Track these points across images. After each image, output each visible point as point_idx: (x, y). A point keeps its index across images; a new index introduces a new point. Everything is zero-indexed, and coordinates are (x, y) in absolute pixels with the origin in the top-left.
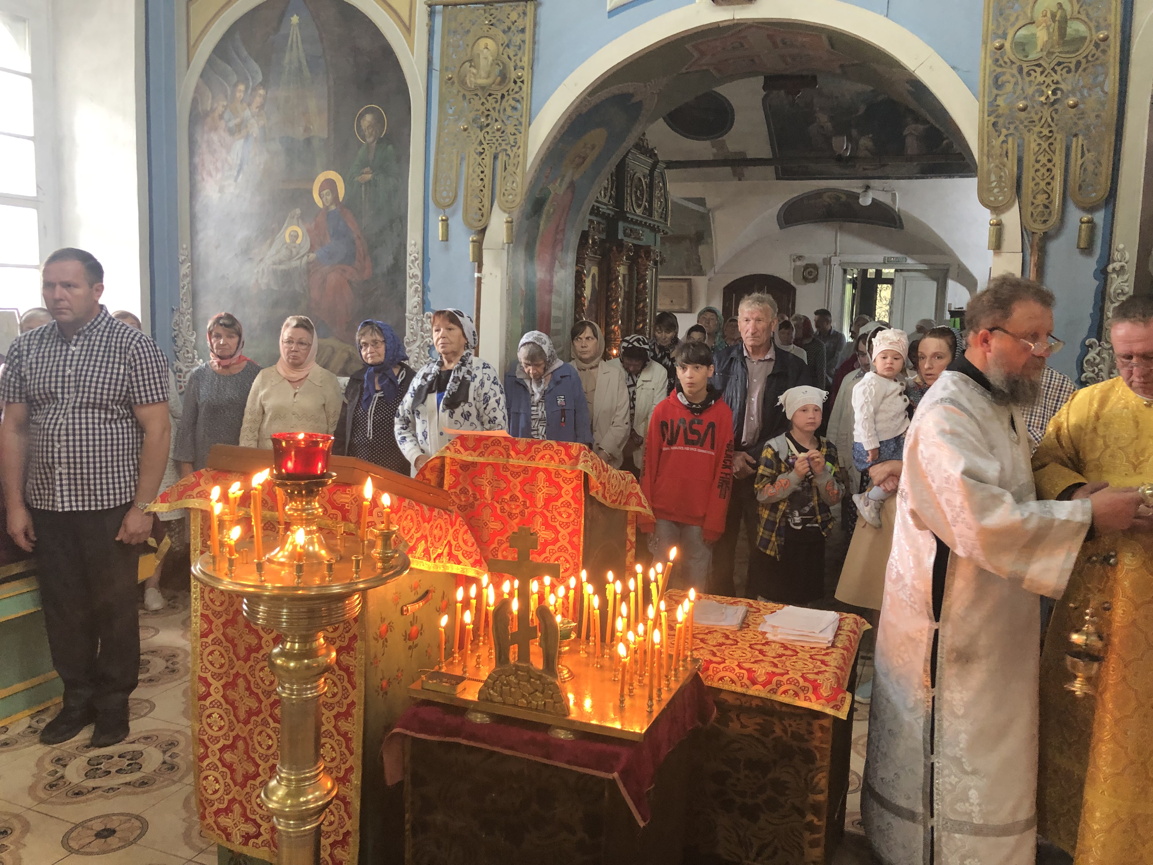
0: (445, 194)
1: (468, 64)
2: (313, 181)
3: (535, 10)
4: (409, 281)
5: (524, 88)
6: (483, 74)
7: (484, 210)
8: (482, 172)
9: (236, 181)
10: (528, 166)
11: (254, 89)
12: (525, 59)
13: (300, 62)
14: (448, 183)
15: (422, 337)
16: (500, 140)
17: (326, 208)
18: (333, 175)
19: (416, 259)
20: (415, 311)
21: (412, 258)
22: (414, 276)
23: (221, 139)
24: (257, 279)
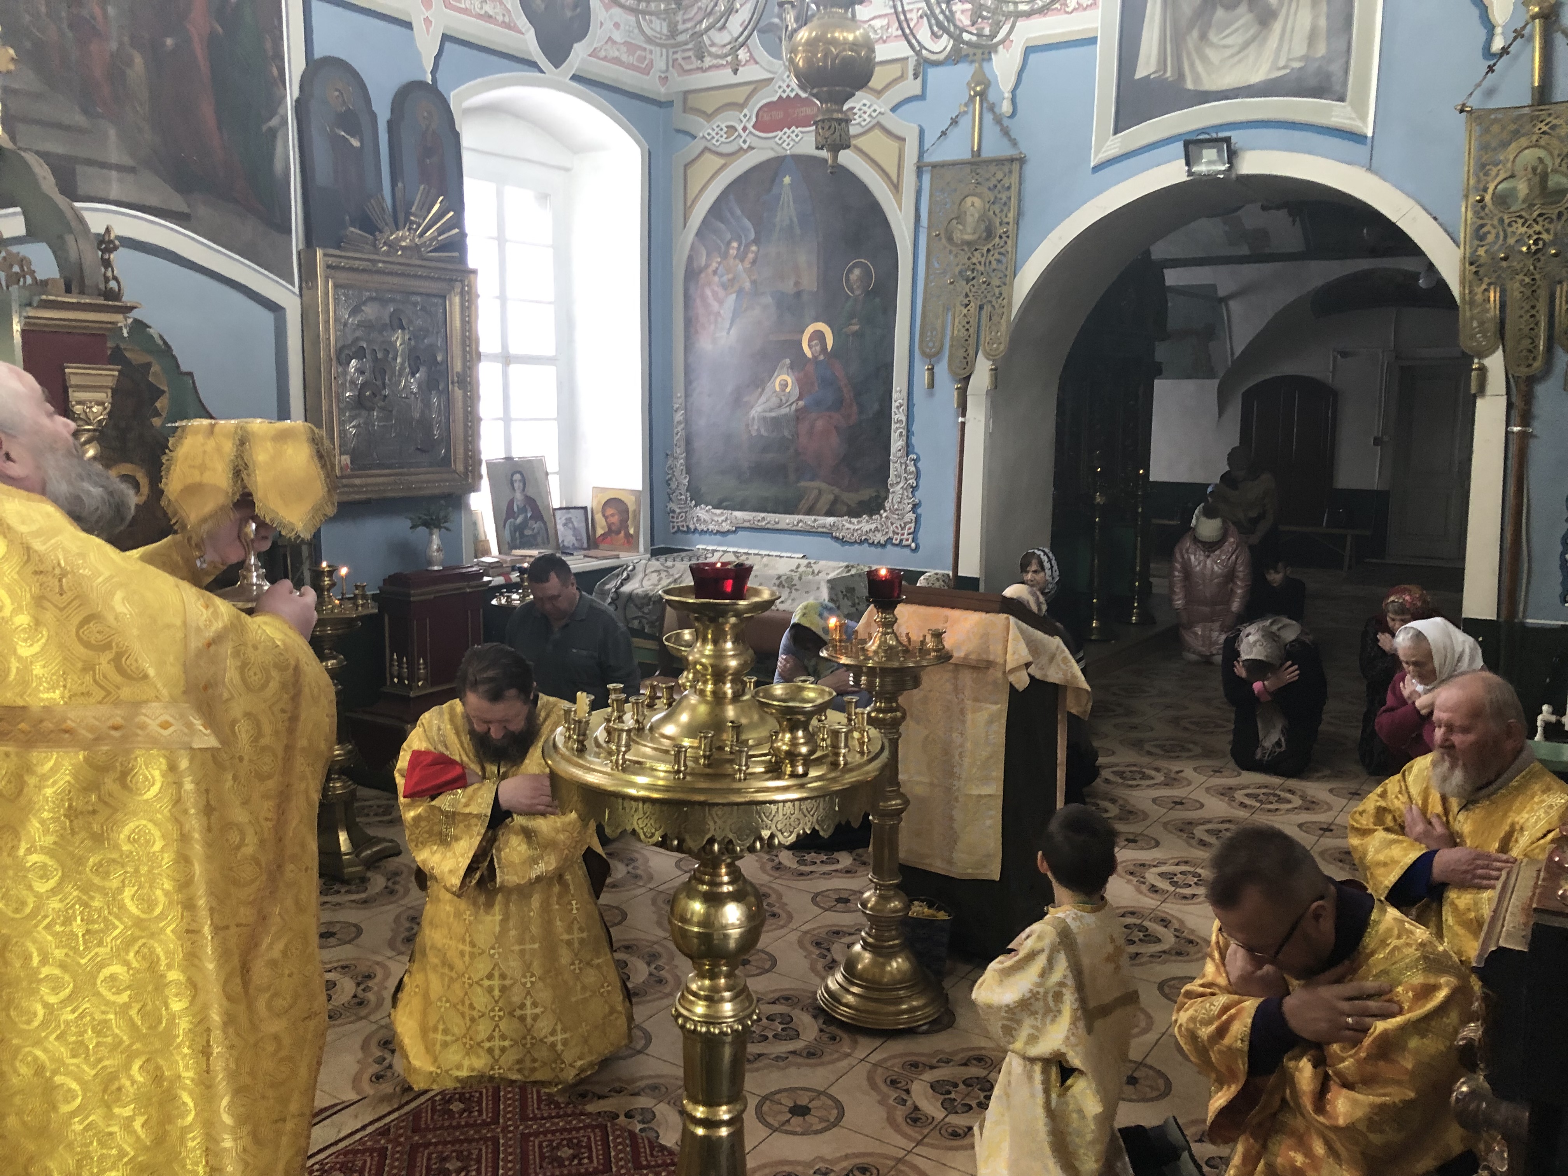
0: (931, 344)
1: (954, 222)
2: (803, 331)
3: (1021, 168)
4: (894, 426)
5: (1009, 242)
6: (969, 230)
7: (969, 359)
8: (968, 323)
9: (728, 333)
10: (1013, 315)
11: (747, 246)
12: (1011, 215)
13: (791, 221)
14: (934, 335)
15: (906, 479)
16: (985, 292)
17: (815, 358)
18: (822, 326)
19: (901, 405)
20: (899, 454)
21: (897, 404)
22: (900, 421)
23: (715, 294)
24: (747, 425)
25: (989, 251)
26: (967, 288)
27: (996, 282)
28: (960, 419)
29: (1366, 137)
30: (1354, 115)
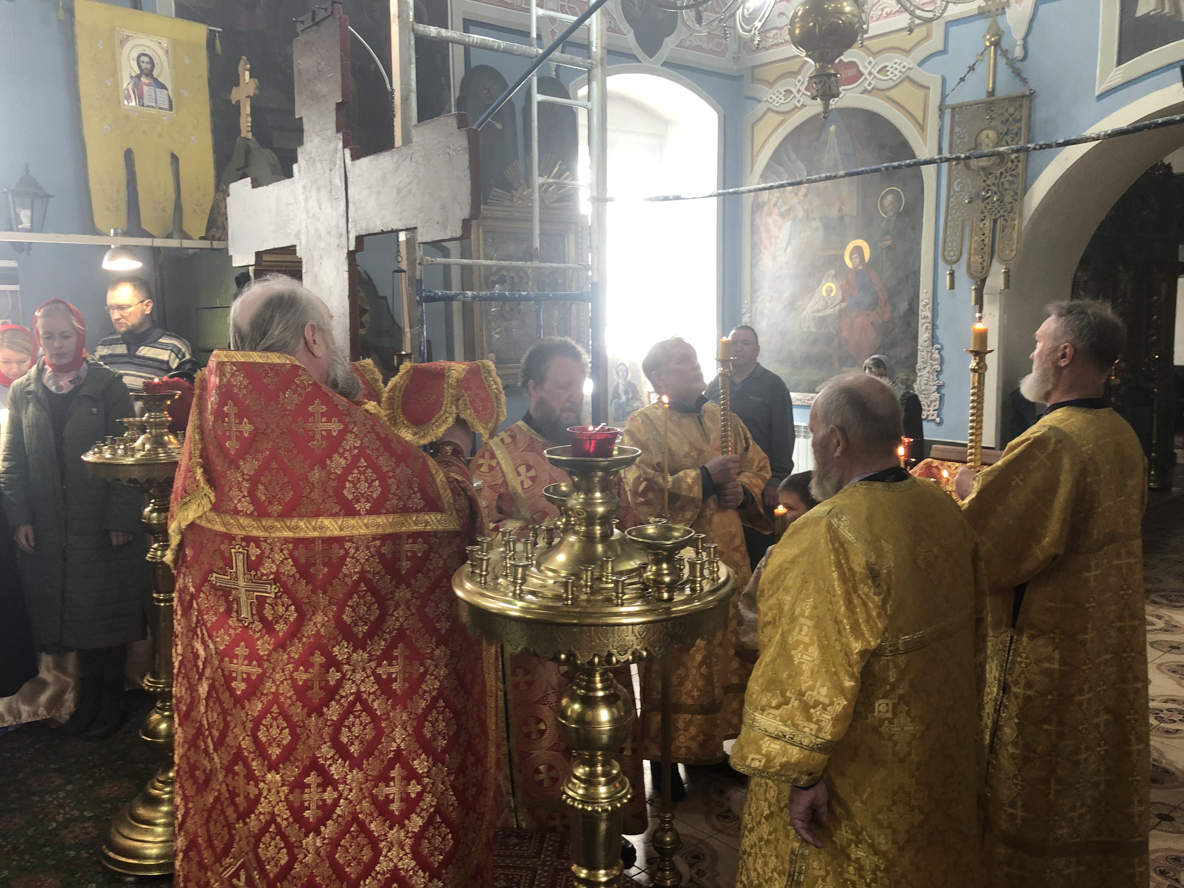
0: (952, 253)
2: (844, 248)
4: (921, 321)
5: (1021, 166)
7: (985, 264)
8: (983, 235)
9: (785, 251)
10: (1023, 227)
13: (836, 161)
14: (955, 244)
15: (932, 365)
16: (999, 209)
17: (855, 268)
18: (860, 243)
19: (927, 304)
20: (925, 344)
21: (924, 303)
22: (925, 317)
23: (775, 222)
24: (799, 324)
26: (982, 206)
27: (1008, 199)
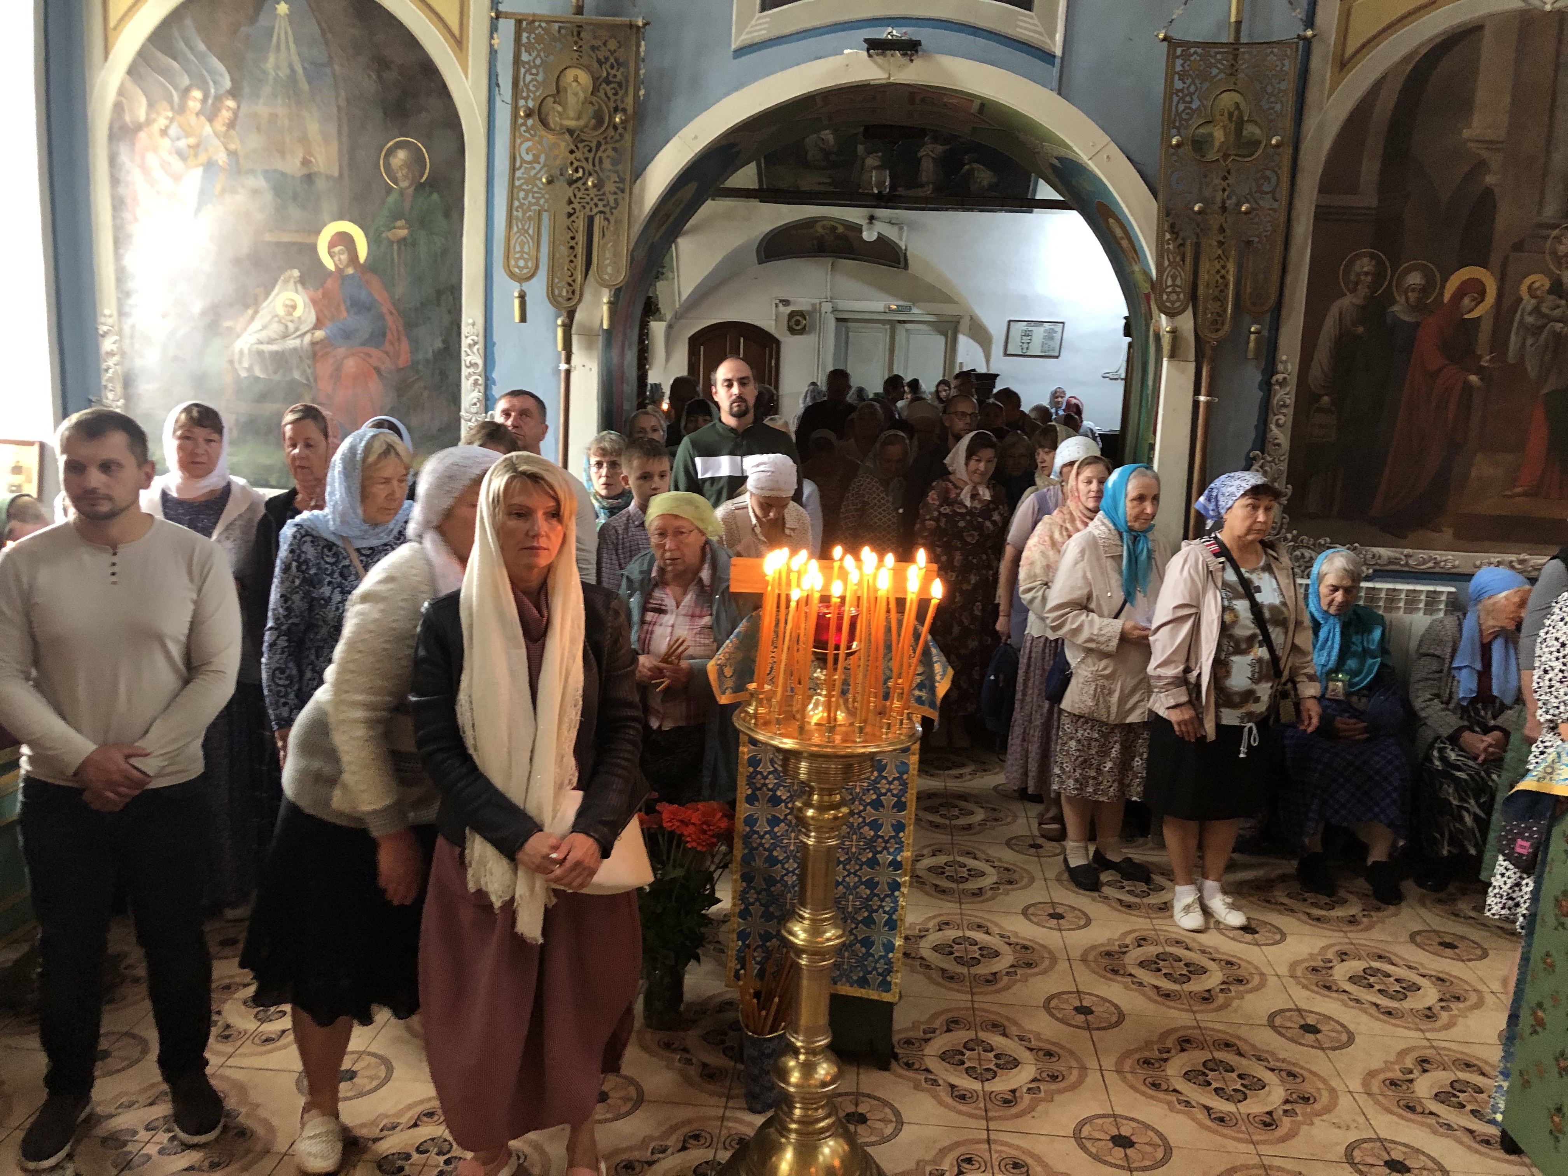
0: (521, 263)
1: (550, 99)
2: (318, 232)
3: (637, 41)
4: (465, 371)
6: (572, 114)
8: (573, 238)
11: (218, 99)
12: (629, 100)
13: (292, 69)
16: (596, 200)
18: (348, 227)
19: (475, 343)
20: (474, 409)
21: (469, 341)
22: (473, 365)
23: (164, 165)
24: (231, 362)
25: (599, 145)
26: (569, 192)
27: (610, 187)
28: (563, 367)
29: (1054, 57)
30: (1040, 29)
